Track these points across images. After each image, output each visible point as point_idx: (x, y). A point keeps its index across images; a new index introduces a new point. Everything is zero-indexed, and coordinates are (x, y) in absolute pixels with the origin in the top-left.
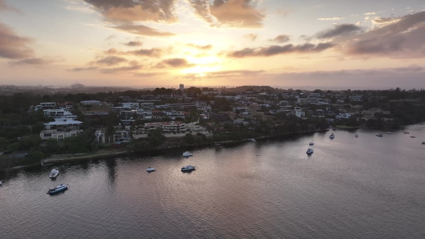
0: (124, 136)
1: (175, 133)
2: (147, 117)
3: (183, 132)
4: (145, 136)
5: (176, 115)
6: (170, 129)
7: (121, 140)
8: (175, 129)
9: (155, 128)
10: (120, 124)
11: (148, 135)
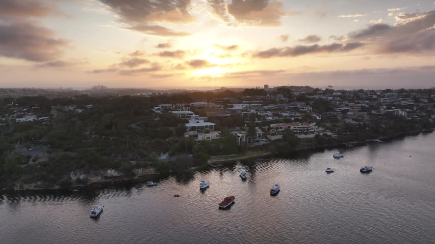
0: (259, 137)
1: (306, 134)
2: (269, 118)
3: (313, 133)
4: (280, 137)
5: (294, 116)
6: (300, 130)
7: (258, 141)
8: (305, 130)
9: (283, 130)
10: (246, 125)
11: (283, 137)
